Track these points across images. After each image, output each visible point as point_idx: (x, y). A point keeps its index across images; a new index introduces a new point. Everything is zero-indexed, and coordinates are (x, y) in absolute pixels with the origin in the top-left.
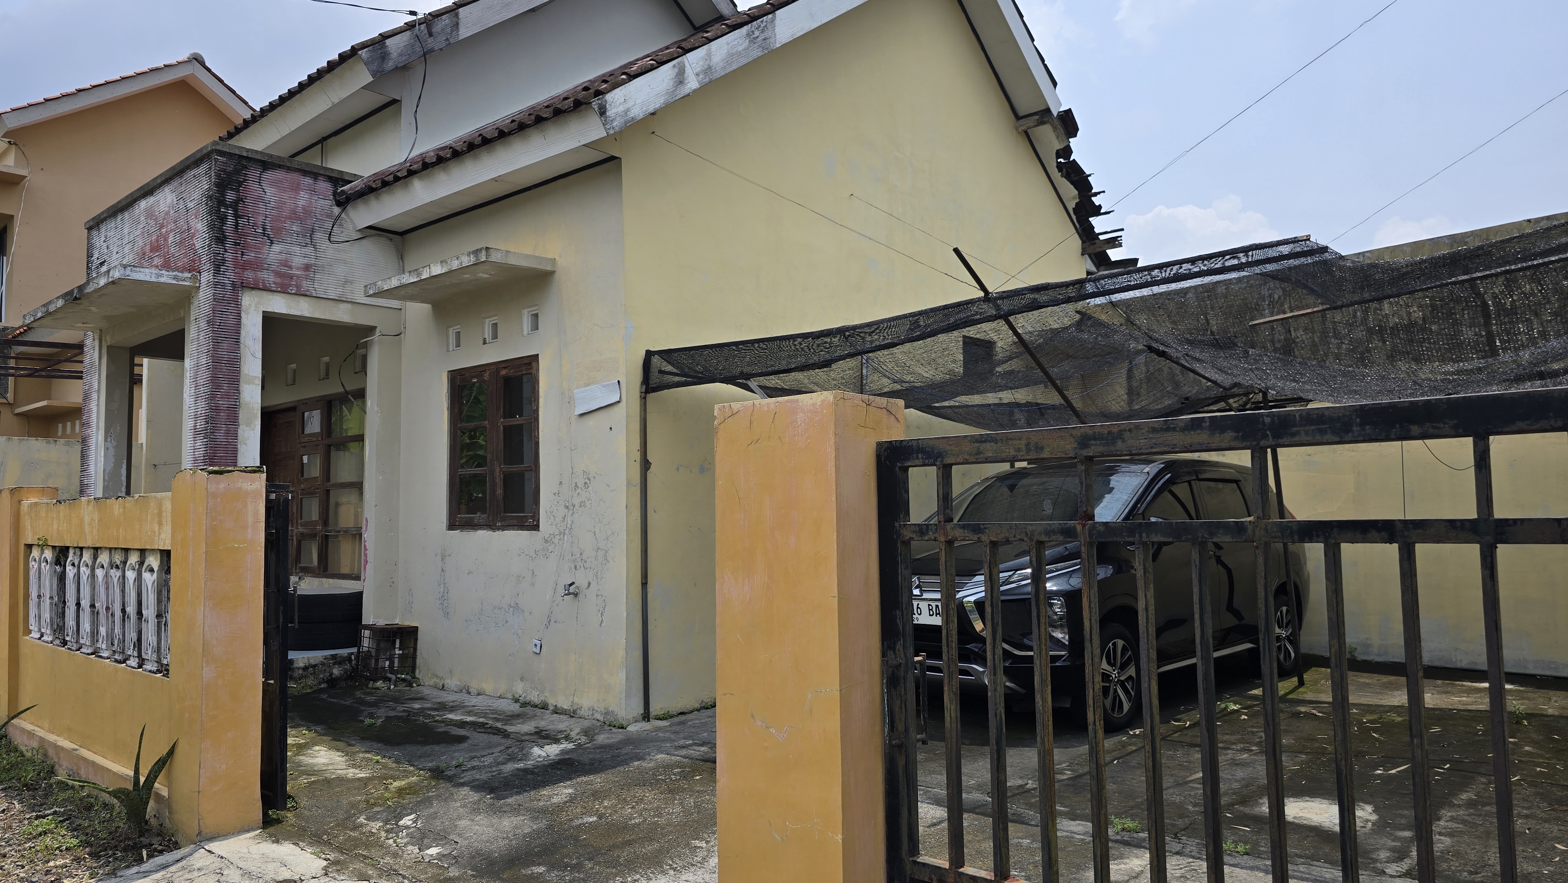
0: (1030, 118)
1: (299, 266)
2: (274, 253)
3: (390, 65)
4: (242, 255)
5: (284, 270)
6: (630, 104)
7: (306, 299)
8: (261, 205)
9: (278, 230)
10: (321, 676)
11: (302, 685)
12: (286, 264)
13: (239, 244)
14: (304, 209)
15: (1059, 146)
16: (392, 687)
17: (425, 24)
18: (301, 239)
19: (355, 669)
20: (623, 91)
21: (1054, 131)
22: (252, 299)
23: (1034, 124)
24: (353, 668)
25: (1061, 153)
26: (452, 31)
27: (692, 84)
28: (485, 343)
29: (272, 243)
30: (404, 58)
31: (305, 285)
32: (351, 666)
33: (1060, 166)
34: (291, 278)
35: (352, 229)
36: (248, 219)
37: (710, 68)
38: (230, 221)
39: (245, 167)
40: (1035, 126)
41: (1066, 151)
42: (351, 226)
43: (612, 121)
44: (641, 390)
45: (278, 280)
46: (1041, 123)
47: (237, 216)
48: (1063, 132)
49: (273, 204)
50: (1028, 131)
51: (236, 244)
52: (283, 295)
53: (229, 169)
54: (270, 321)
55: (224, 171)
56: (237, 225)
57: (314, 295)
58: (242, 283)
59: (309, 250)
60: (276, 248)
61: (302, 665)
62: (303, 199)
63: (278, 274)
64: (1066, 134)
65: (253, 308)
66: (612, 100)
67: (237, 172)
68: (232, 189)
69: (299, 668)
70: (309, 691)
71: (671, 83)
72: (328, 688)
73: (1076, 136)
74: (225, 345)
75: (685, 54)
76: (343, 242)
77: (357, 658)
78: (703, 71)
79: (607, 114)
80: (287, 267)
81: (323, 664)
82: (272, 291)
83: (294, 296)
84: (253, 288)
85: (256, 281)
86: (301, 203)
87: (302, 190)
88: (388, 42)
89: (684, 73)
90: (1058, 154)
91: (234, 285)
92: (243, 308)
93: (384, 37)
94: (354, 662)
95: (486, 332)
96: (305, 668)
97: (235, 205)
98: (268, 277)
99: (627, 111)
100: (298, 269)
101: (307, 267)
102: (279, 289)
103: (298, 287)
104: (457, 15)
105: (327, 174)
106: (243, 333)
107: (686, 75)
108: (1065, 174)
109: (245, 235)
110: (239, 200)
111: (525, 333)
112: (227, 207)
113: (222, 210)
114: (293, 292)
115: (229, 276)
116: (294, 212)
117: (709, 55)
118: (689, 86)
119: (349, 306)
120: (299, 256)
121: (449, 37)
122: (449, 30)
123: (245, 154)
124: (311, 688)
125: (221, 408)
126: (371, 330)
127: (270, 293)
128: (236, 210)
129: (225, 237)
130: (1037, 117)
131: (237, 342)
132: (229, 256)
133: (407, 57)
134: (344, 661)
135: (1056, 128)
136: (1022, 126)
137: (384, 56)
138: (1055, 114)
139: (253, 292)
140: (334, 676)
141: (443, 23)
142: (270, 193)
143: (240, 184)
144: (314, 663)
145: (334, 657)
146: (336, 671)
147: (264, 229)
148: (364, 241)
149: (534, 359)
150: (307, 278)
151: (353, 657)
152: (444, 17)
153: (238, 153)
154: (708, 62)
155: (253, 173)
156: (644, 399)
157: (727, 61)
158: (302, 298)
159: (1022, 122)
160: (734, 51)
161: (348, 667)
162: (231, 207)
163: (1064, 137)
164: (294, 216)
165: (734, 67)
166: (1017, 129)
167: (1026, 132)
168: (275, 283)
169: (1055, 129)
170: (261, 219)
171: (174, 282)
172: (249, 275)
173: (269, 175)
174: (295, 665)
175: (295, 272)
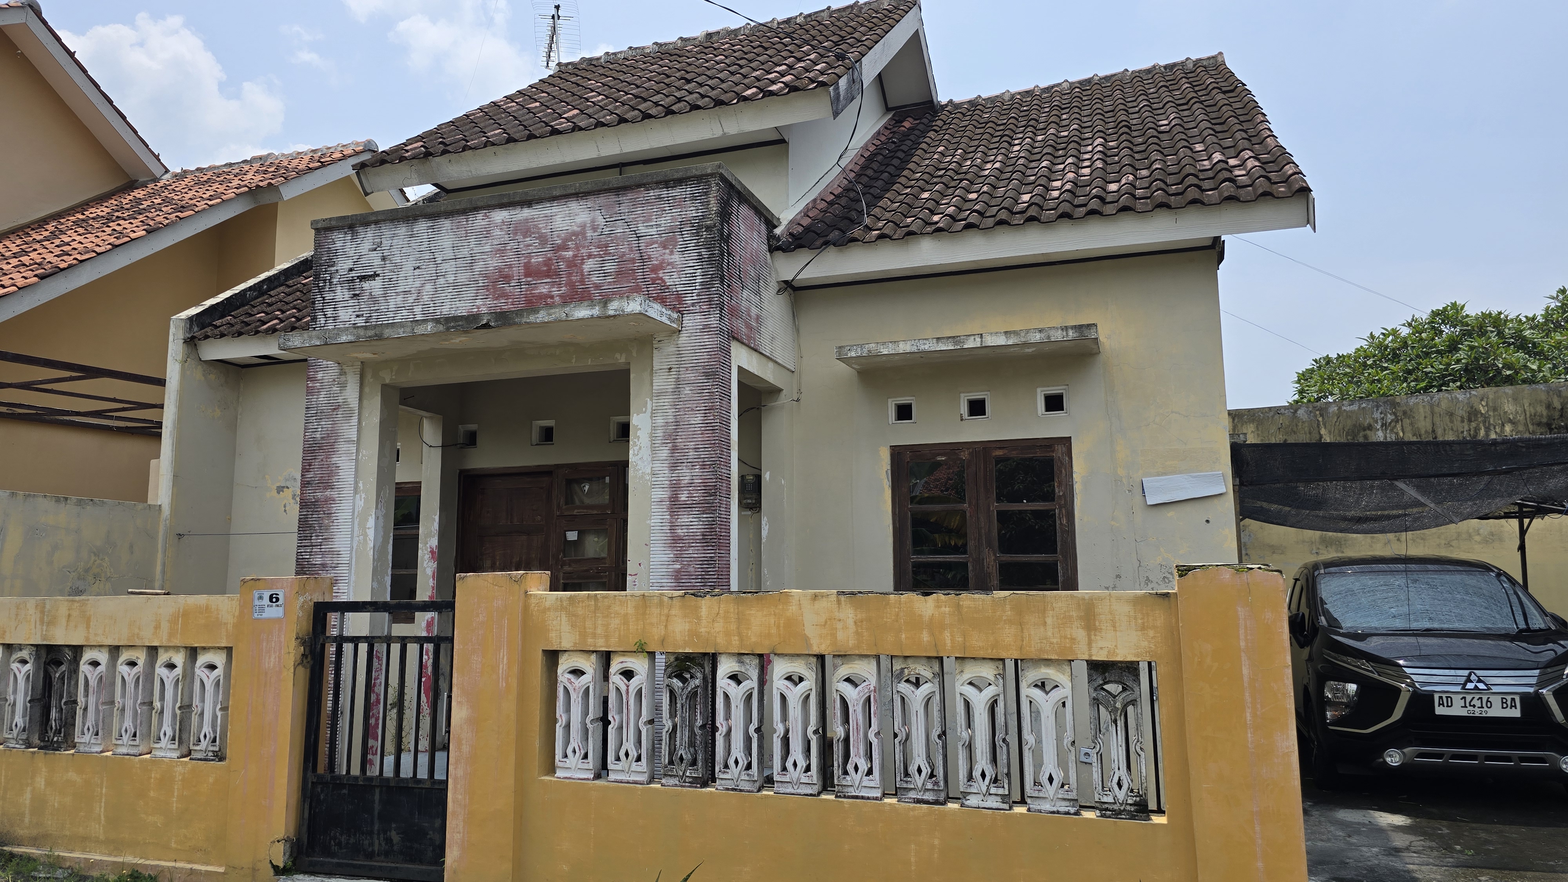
1: (754, 316)
2: (744, 299)
4: (731, 299)
5: (748, 320)
9: (745, 274)
12: (749, 313)
18: (754, 286)
28: (962, 420)
29: (743, 287)
31: (757, 338)
36: (733, 258)
38: (726, 258)
39: (731, 198)
42: (774, 276)
45: (746, 331)
47: (728, 253)
49: (743, 243)
51: (728, 285)
52: (746, 348)
55: (723, 199)
56: (728, 263)
57: (760, 350)
59: (758, 299)
60: (745, 294)
62: (755, 241)
63: (746, 324)
67: (728, 202)
68: (726, 222)
74: (725, 403)
80: (749, 316)
83: (751, 351)
84: (735, 339)
85: (737, 330)
86: (754, 245)
87: (754, 230)
91: (728, 333)
92: (732, 361)
95: (962, 408)
97: (727, 241)
98: (742, 327)
100: (754, 319)
101: (757, 319)
102: (747, 341)
103: (754, 340)
105: (767, 215)
106: (732, 390)
109: (732, 276)
110: (729, 235)
111: (1040, 413)
112: (724, 242)
113: (722, 244)
114: (752, 345)
116: (752, 255)
119: (773, 365)
120: (754, 305)
123: (733, 182)
125: (724, 478)
127: (741, 345)
128: (728, 246)
129: (724, 276)
131: (730, 399)
132: (725, 299)
139: (734, 343)
142: (742, 230)
143: (730, 216)
147: (740, 271)
149: (1066, 441)
150: (757, 330)
155: (735, 205)
158: (754, 353)
164: (752, 259)
170: (738, 259)
172: (734, 322)
173: (741, 210)
175: (752, 323)
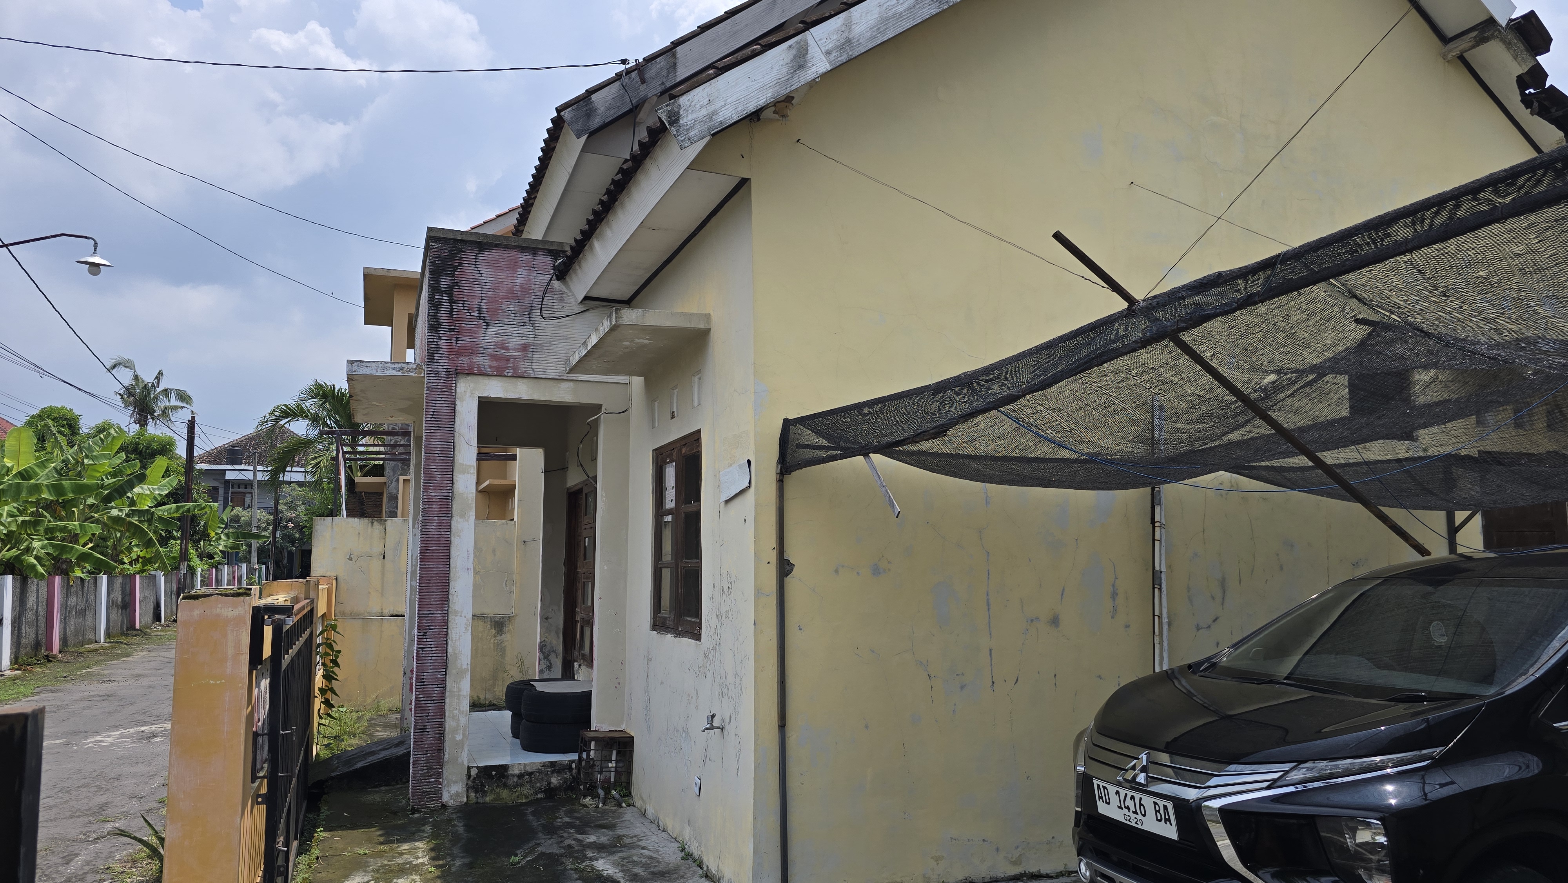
0: (1464, 37)
1: (517, 346)
2: (490, 336)
3: (596, 122)
4: (457, 341)
5: (500, 352)
6: (717, 105)
7: (525, 380)
8: (477, 288)
9: (495, 312)
10: (538, 785)
11: (517, 794)
12: (503, 346)
13: (453, 330)
14: (521, 287)
15: (1518, 69)
16: (601, 805)
17: (636, 71)
18: (518, 319)
19: (576, 780)
20: (706, 91)
21: (1508, 49)
22: (467, 385)
23: (1470, 44)
24: (574, 777)
25: (1527, 79)
26: (668, 73)
27: (819, 65)
28: (673, 417)
29: (488, 325)
30: (612, 112)
31: (523, 366)
32: (571, 775)
33: (1527, 101)
34: (508, 360)
35: (573, 303)
36: (463, 304)
37: (849, 41)
38: (445, 307)
39: (461, 251)
40: (1473, 47)
41: (1538, 74)
42: (573, 300)
43: (688, 130)
44: (777, 470)
45: (495, 364)
46: (1482, 40)
47: (451, 302)
48: (1522, 47)
49: (489, 285)
50: (1465, 55)
51: (451, 330)
52: (500, 378)
53: (444, 255)
54: (486, 406)
55: (439, 257)
56: (451, 311)
57: (532, 376)
58: (456, 369)
59: (528, 329)
60: (492, 330)
61: (517, 772)
62: (521, 277)
63: (493, 357)
64: (1527, 50)
65: (468, 394)
66: (688, 104)
67: (452, 256)
68: (447, 275)
69: (513, 776)
70: (524, 801)
71: (785, 70)
72: (545, 798)
73: (1548, 50)
74: (438, 435)
75: (808, 29)
76: (562, 317)
77: (579, 768)
78: (837, 47)
79: (681, 122)
80: (503, 349)
81: (540, 772)
82: (488, 375)
83: (511, 379)
84: (468, 374)
85: (471, 366)
86: (519, 281)
87: (520, 268)
88: (594, 97)
89: (807, 53)
90: (1522, 82)
91: (447, 373)
92: (458, 395)
93: (590, 92)
94: (574, 771)
95: (674, 405)
96: (520, 776)
97: (449, 291)
98: (484, 362)
99: (710, 116)
100: (515, 350)
101: (525, 348)
102: (495, 373)
103: (515, 368)
104: (674, 55)
105: (547, 247)
106: (458, 421)
107: (809, 56)
108: (1537, 110)
109: (460, 320)
110: (454, 285)
111: (695, 403)
112: (441, 294)
113: (436, 297)
114: (510, 374)
115: (444, 362)
116: (511, 291)
117: (848, 25)
118: (814, 69)
119: (571, 384)
120: (516, 336)
121: (664, 80)
122: (664, 73)
123: (459, 237)
124: (527, 797)
125: (434, 500)
126: (598, 407)
127: (486, 378)
128: (450, 295)
129: (439, 324)
130: (1474, 34)
131: (451, 430)
132: (443, 343)
133: (617, 109)
134: (563, 770)
135: (1510, 44)
136: (1451, 51)
137: (590, 113)
138: (1503, 22)
139: (469, 378)
140: (552, 786)
141: (658, 66)
142: (487, 274)
143: (455, 268)
144: (530, 771)
145: (553, 764)
146: (555, 780)
147: (480, 312)
148: (587, 314)
149: (700, 435)
150: (524, 358)
151: (574, 765)
152: (658, 60)
153: (452, 237)
154: (845, 35)
155: (469, 256)
156: (781, 481)
157: (879, 29)
158: (520, 379)
159: (1451, 45)
160: (890, 13)
161: (567, 775)
162: (446, 293)
163: (1526, 55)
164: (512, 295)
165: (890, 34)
166: (1444, 57)
167: (1462, 58)
168: (490, 367)
169: (1508, 45)
170: (476, 302)
171: (400, 374)
172: (464, 361)
173: (486, 256)
174: (510, 772)
175: (512, 353)
